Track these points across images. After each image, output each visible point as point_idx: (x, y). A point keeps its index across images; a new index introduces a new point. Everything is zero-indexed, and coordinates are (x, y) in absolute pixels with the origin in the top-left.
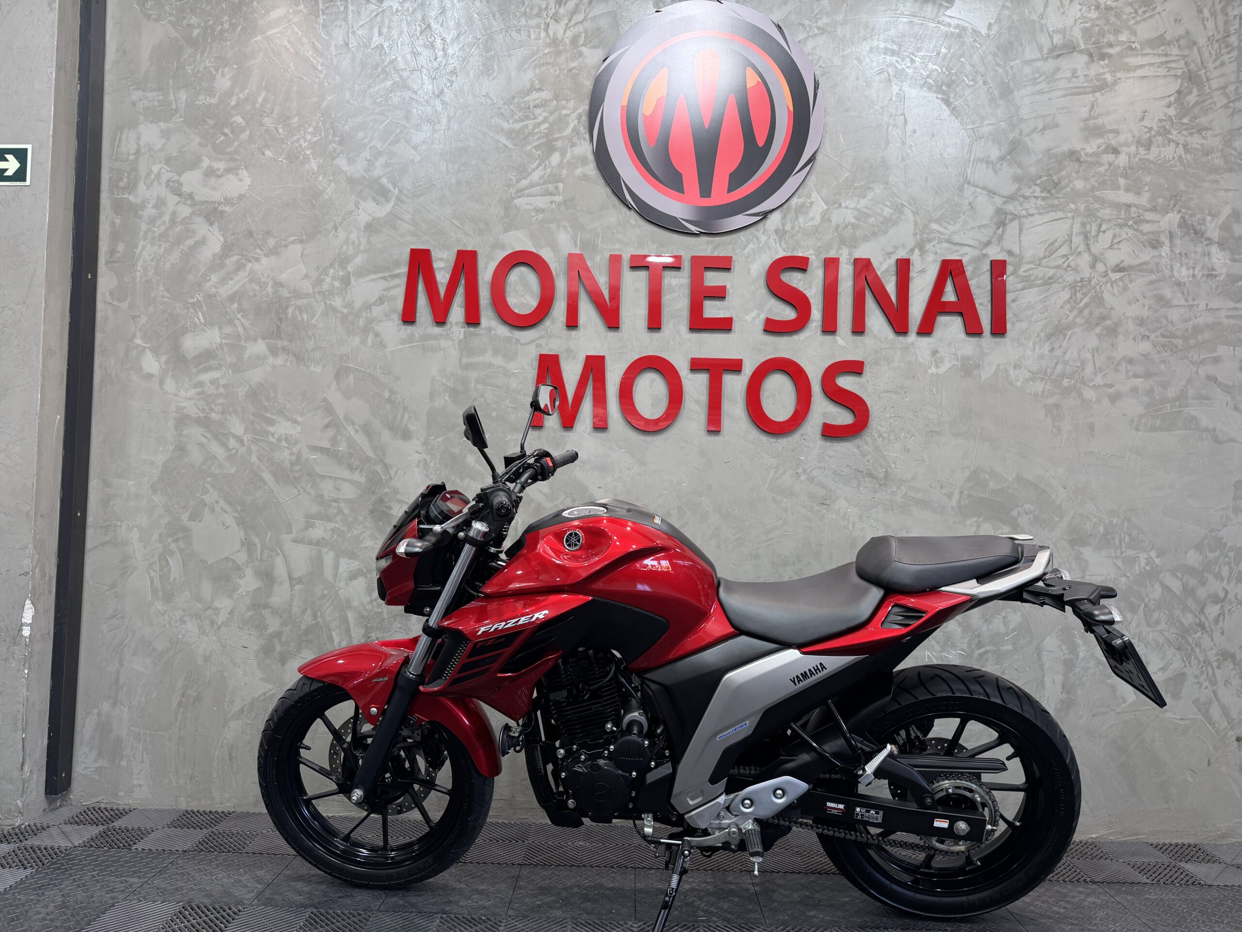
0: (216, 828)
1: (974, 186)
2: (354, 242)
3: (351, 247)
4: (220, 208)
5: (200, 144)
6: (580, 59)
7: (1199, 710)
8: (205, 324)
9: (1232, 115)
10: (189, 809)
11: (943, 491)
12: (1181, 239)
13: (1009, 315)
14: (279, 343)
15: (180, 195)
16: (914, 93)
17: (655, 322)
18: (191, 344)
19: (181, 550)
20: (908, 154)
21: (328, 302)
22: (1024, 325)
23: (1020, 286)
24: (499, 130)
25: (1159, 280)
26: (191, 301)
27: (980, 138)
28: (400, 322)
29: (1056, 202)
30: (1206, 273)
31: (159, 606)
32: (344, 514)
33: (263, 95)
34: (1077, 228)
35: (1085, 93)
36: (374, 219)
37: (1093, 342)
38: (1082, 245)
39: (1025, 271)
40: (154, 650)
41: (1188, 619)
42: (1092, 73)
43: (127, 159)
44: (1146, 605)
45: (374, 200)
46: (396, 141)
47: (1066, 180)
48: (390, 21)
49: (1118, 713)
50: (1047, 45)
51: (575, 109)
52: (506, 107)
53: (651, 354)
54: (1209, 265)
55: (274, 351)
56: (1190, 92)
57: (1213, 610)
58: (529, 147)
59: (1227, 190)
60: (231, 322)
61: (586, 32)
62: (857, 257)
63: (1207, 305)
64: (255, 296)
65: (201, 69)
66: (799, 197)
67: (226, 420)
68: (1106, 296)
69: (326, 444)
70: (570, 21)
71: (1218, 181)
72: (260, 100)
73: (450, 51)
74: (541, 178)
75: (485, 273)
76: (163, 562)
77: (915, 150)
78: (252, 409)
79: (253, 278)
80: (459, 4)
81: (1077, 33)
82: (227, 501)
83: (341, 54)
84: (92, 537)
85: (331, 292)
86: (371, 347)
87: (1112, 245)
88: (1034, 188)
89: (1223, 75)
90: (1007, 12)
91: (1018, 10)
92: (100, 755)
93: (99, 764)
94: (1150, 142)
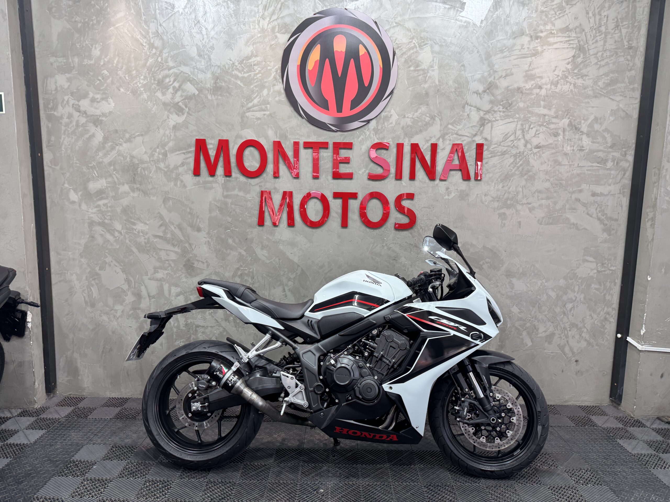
0: (124, 406)
1: (470, 106)
2: (168, 136)
3: (166, 138)
4: (100, 118)
5: (87, 85)
6: (276, 40)
7: (560, 349)
9: (599, 68)
10: (111, 397)
12: (569, 131)
14: (135, 186)
15: (79, 112)
17: (316, 175)
18: (92, 186)
19: (97, 284)
20: (438, 90)
21: (157, 165)
22: (491, 175)
23: (490, 156)
24: (237, 77)
25: (557, 153)
26: (90, 165)
27: (475, 81)
28: (193, 175)
29: (510, 114)
30: (579, 148)
31: (89, 309)
32: (171, 266)
33: (117, 59)
34: (519, 126)
35: (527, 57)
36: (177, 123)
37: (523, 183)
38: (521, 135)
39: (493, 148)
40: (89, 329)
41: (558, 310)
42: (531, 47)
43: (51, 93)
44: (539, 304)
45: (177, 114)
47: (515, 103)
48: (179, 19)
50: (510, 32)
51: (274, 66)
52: (240, 65)
53: (315, 190)
54: (581, 145)
55: (133, 190)
56: (580, 57)
57: (569, 306)
58: (252, 87)
59: (593, 107)
61: (279, 25)
62: (412, 142)
63: (578, 164)
64: (121, 162)
65: (84, 45)
66: (385, 112)
67: (112, 223)
68: (531, 160)
69: (161, 234)
70: (270, 19)
71: (588, 103)
72: (115, 62)
74: (258, 102)
75: (233, 151)
76: (89, 289)
77: (442, 87)
78: (124, 218)
79: (119, 153)
80: (213, 10)
81: (525, 25)
82: (116, 260)
83: (155, 37)
84: (54, 278)
85: (158, 161)
86: (180, 187)
87: (535, 135)
88: (499, 106)
89: (596, 47)
90: (491, 14)
91: (496, 13)
92: (68, 375)
93: (68, 379)
94: (558, 83)
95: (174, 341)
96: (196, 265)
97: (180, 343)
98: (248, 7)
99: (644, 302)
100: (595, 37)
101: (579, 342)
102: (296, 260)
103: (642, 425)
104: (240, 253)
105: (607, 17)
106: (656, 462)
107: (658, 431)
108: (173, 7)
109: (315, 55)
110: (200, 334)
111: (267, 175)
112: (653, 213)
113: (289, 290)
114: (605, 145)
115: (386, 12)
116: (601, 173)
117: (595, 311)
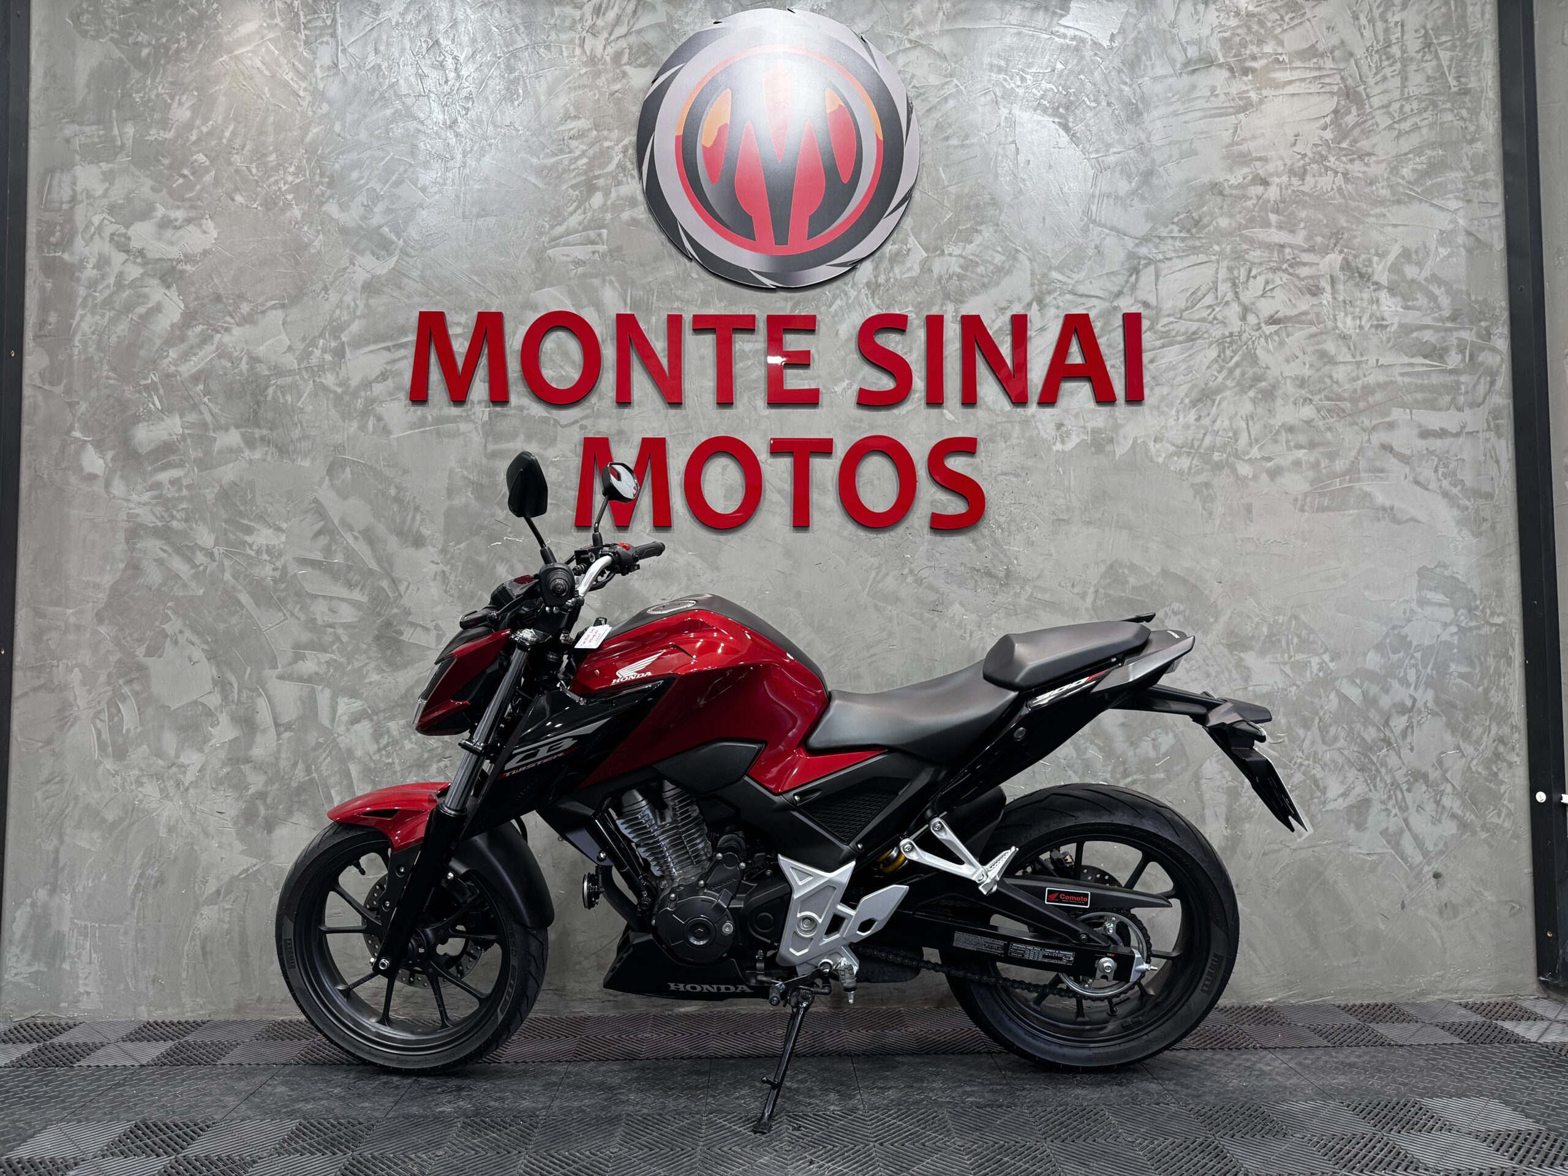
0: (185, 1039)
1: (1099, 225)
2: (348, 306)
3: (345, 313)
4: (179, 267)
5: (153, 189)
6: (624, 81)
7: (1388, 842)
8: (162, 411)
9: (1398, 137)
10: (152, 1020)
11: (1076, 590)
12: (1345, 283)
13: (1147, 378)
14: (257, 433)
15: (127, 252)
16: (1026, 117)
17: (725, 398)
18: (145, 436)
19: (136, 694)
20: (1021, 191)
21: (318, 380)
22: (1165, 390)
23: (1158, 343)
24: (527, 166)
25: (1321, 333)
26: (143, 382)
27: (1106, 169)
28: (408, 402)
30: (1375, 323)
31: (109, 765)
32: (341, 642)
33: (231, 127)
34: (1223, 273)
35: (1227, 115)
36: (373, 277)
37: (1247, 407)
38: (1230, 294)
39: (1164, 326)
40: (104, 820)
41: (1370, 734)
42: (1234, 91)
43: (60, 209)
44: (1320, 719)
45: (373, 253)
46: (398, 183)
47: (1209, 218)
48: (389, 36)
49: (1294, 850)
50: (1180, 59)
51: (619, 141)
52: (535, 139)
53: (721, 433)
54: (1378, 314)
55: (250, 442)
56: (1350, 112)
57: (1399, 723)
58: (564, 187)
59: (1395, 226)
60: (195, 407)
61: (630, 48)
62: (964, 313)
63: (1377, 361)
64: (226, 374)
65: (153, 97)
66: (894, 243)
67: (191, 529)
68: (1260, 353)
69: (318, 556)
70: (610, 35)
71: (1384, 215)
72: (227, 134)
73: (464, 72)
74: (580, 224)
75: (514, 340)
76: (113, 710)
77: (1029, 184)
78: (224, 515)
79: (222, 353)
80: (473, 16)
81: (1214, 43)
82: (194, 630)
83: (328, 76)
84: (21, 681)
85: (321, 368)
86: (373, 434)
87: (1264, 292)
88: (1171, 226)
89: (1384, 92)
90: (1132, 21)
91: (1144, 18)
92: (35, 956)
93: (34, 969)
94: (1305, 172)
96: (408, 636)
98: (556, 9)
100: (1379, 69)
101: (1436, 821)
105: (1402, 26)
108: (377, 11)
111: (600, 400)
114: (1436, 315)
116: (1434, 382)
117: (1466, 736)
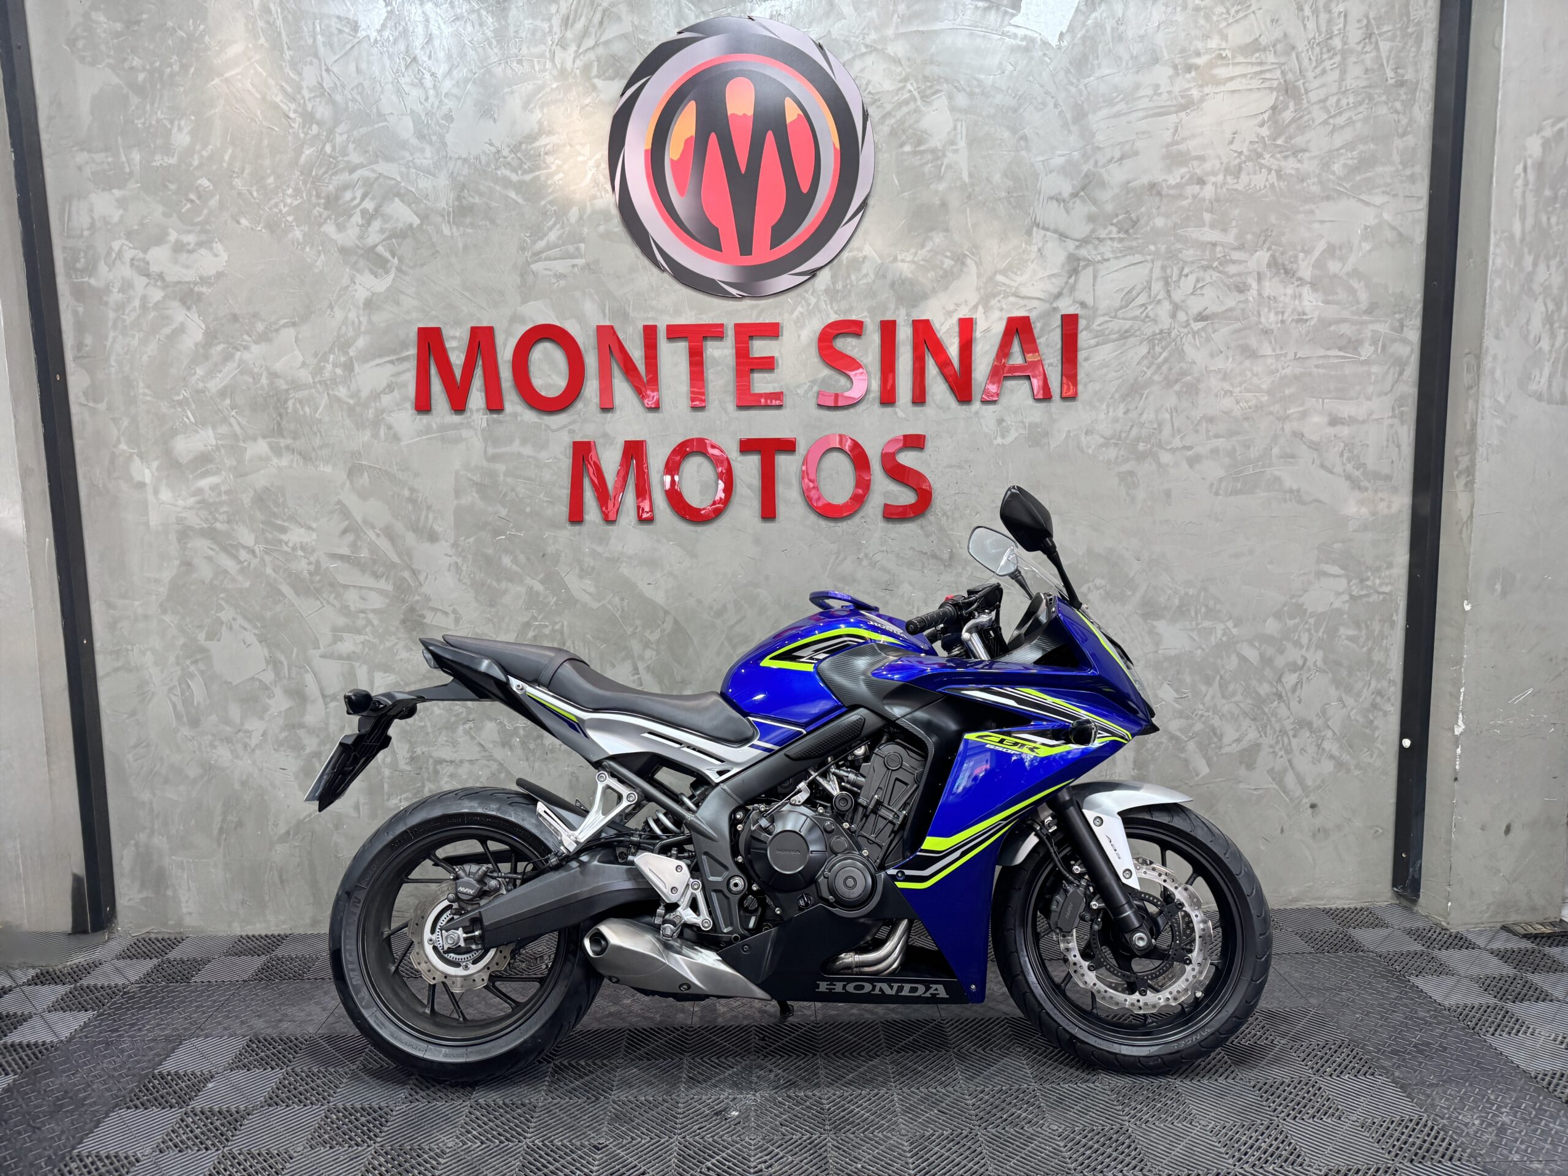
0: (275, 953)
1: (1044, 228)
2: (353, 323)
3: (351, 329)
4: (196, 289)
5: (164, 214)
6: (594, 94)
7: (1274, 779)
9: (1332, 132)
10: (244, 934)
12: (1270, 280)
13: (1082, 375)
14: (283, 442)
15: (148, 275)
17: (698, 399)
18: (184, 447)
19: (202, 672)
20: (970, 195)
21: (331, 392)
22: (1098, 386)
23: (1093, 342)
24: (507, 183)
25: (1245, 329)
26: (176, 398)
27: (1051, 172)
28: (414, 411)
29: (1134, 244)
30: (1296, 317)
31: (186, 731)
32: (373, 625)
33: (230, 151)
34: (1157, 273)
35: (1168, 114)
36: (373, 294)
37: (1172, 401)
38: (1162, 292)
39: (1099, 325)
40: (187, 777)
41: (1265, 689)
42: (1176, 89)
43: (81, 236)
44: (1221, 677)
45: (372, 272)
47: (1146, 218)
48: (369, 55)
50: (1126, 57)
51: (592, 155)
52: (513, 155)
53: (696, 436)
54: (1300, 309)
55: (277, 451)
56: (1286, 108)
57: (1290, 679)
58: (543, 203)
59: (1322, 222)
60: (225, 420)
61: (598, 60)
62: (916, 318)
63: (1296, 354)
64: (249, 389)
65: (154, 123)
66: (851, 251)
67: (233, 530)
68: (1188, 349)
69: (345, 551)
70: (579, 47)
71: (1312, 212)
72: (227, 158)
73: (443, 89)
74: (559, 238)
75: (505, 353)
76: (184, 686)
77: (977, 189)
78: (259, 516)
79: (244, 369)
80: (447, 30)
81: (1160, 39)
82: (245, 617)
83: (315, 97)
84: (103, 664)
85: (334, 382)
86: (385, 441)
87: (1195, 289)
88: (1110, 228)
89: (1323, 86)
90: (1082, 18)
91: (1093, 16)
92: (143, 886)
93: (142, 896)
94: (1240, 169)
95: (386, 797)
96: (430, 618)
97: (399, 802)
98: (526, 22)
99: (1458, 662)
100: (1320, 62)
101: (1316, 761)
102: (660, 598)
103: (1467, 944)
104: (531, 588)
105: (1345, 16)
106: (1498, 1021)
107: (1504, 956)
108: (355, 27)
109: (685, 125)
110: (446, 779)
111: (585, 406)
112: (1467, 458)
113: (648, 668)
114: (1354, 309)
115: (843, 21)
116: (1347, 372)
117: (1349, 689)
